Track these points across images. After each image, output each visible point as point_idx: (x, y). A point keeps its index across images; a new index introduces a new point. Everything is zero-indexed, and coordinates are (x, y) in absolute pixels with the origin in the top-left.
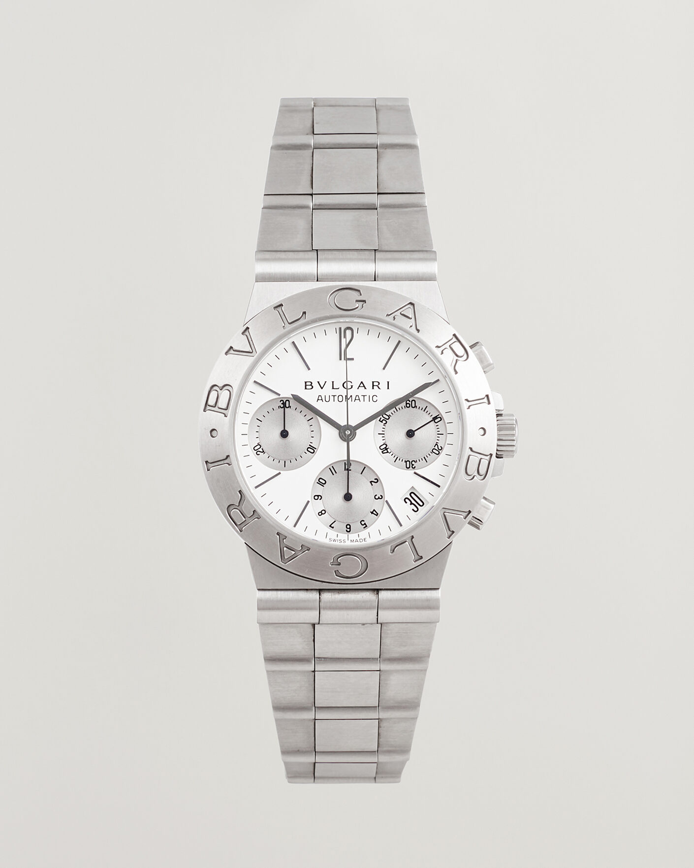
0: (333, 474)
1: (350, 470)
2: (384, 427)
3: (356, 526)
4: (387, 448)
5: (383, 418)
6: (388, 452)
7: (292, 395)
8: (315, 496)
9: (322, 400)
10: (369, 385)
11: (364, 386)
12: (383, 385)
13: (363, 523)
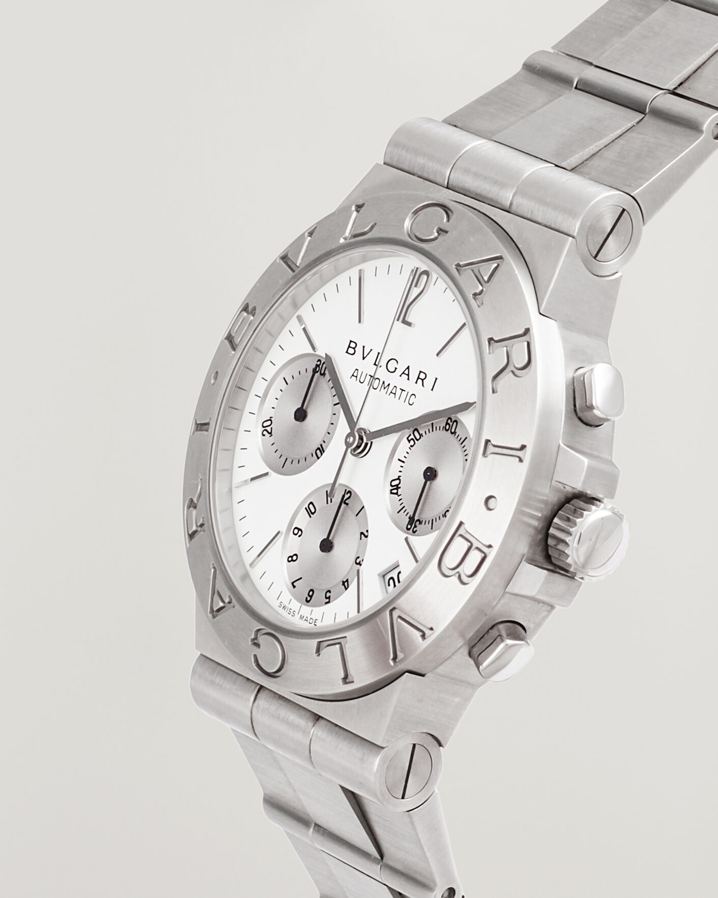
0: (327, 503)
1: (347, 504)
2: (409, 451)
3: (319, 596)
4: (399, 486)
5: (412, 437)
6: (396, 494)
7: (326, 354)
8: (296, 528)
9: (356, 377)
10: (414, 375)
11: (408, 375)
12: (429, 382)
13: (328, 594)
